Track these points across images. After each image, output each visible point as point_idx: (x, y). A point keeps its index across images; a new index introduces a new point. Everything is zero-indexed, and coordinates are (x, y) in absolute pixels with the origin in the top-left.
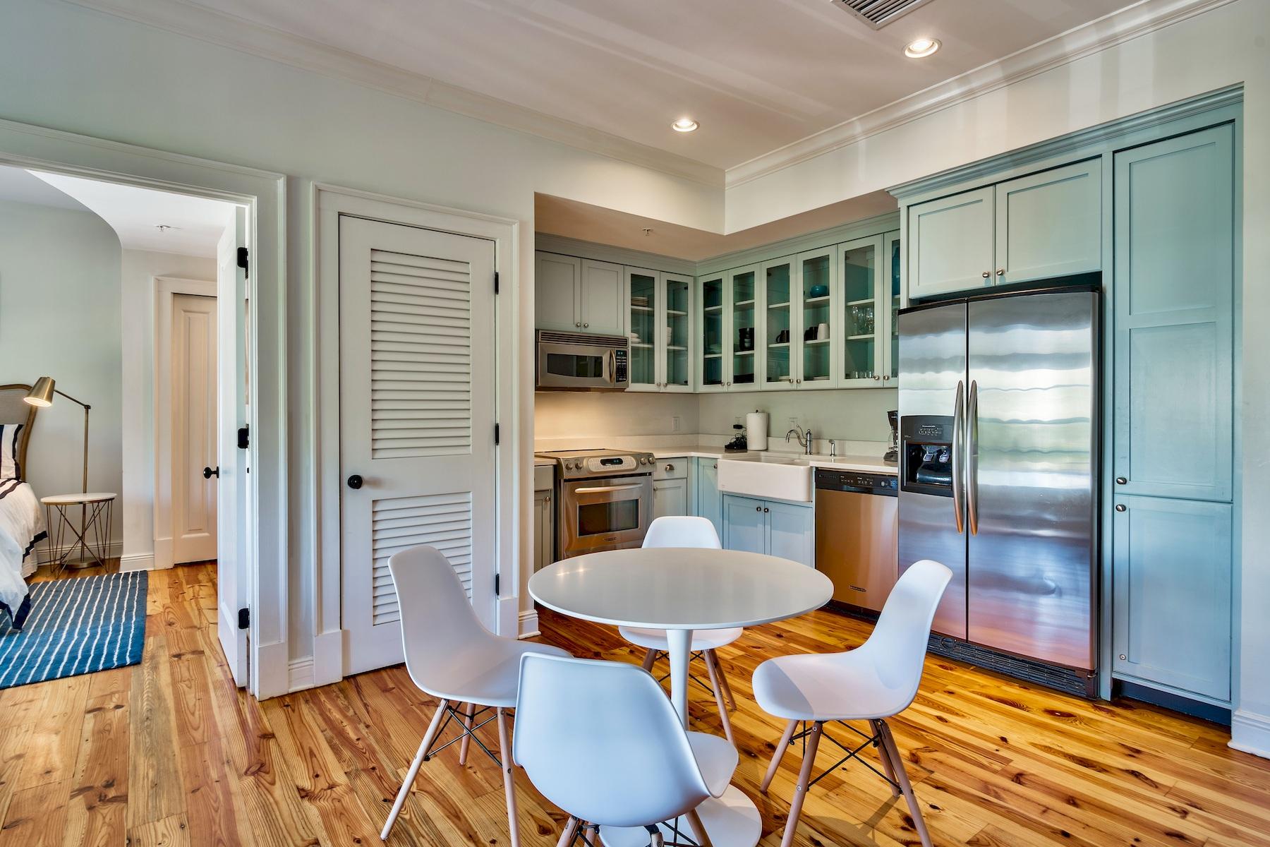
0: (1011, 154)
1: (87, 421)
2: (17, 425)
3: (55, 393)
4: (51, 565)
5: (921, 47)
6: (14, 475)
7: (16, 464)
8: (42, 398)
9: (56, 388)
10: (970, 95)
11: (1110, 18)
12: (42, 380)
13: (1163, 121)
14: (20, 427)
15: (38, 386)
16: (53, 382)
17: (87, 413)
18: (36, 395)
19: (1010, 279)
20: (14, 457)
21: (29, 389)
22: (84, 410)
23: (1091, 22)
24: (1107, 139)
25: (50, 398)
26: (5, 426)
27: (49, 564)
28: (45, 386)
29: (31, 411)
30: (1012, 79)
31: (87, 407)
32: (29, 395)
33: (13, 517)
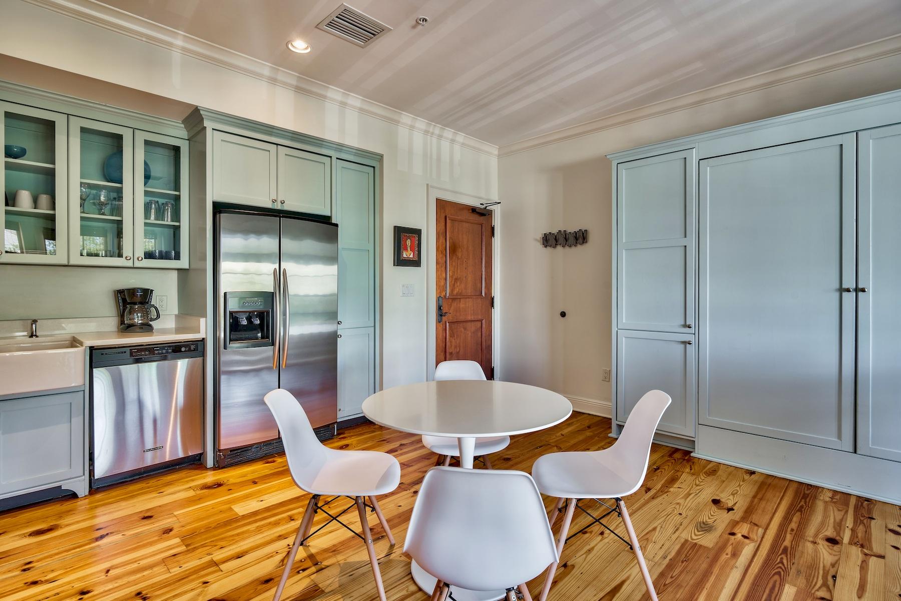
0: (294, 133)
5: (300, 46)
10: (273, 81)
11: (349, 94)
13: (356, 155)
19: (287, 207)
23: (342, 91)
24: (335, 150)
30: (299, 90)
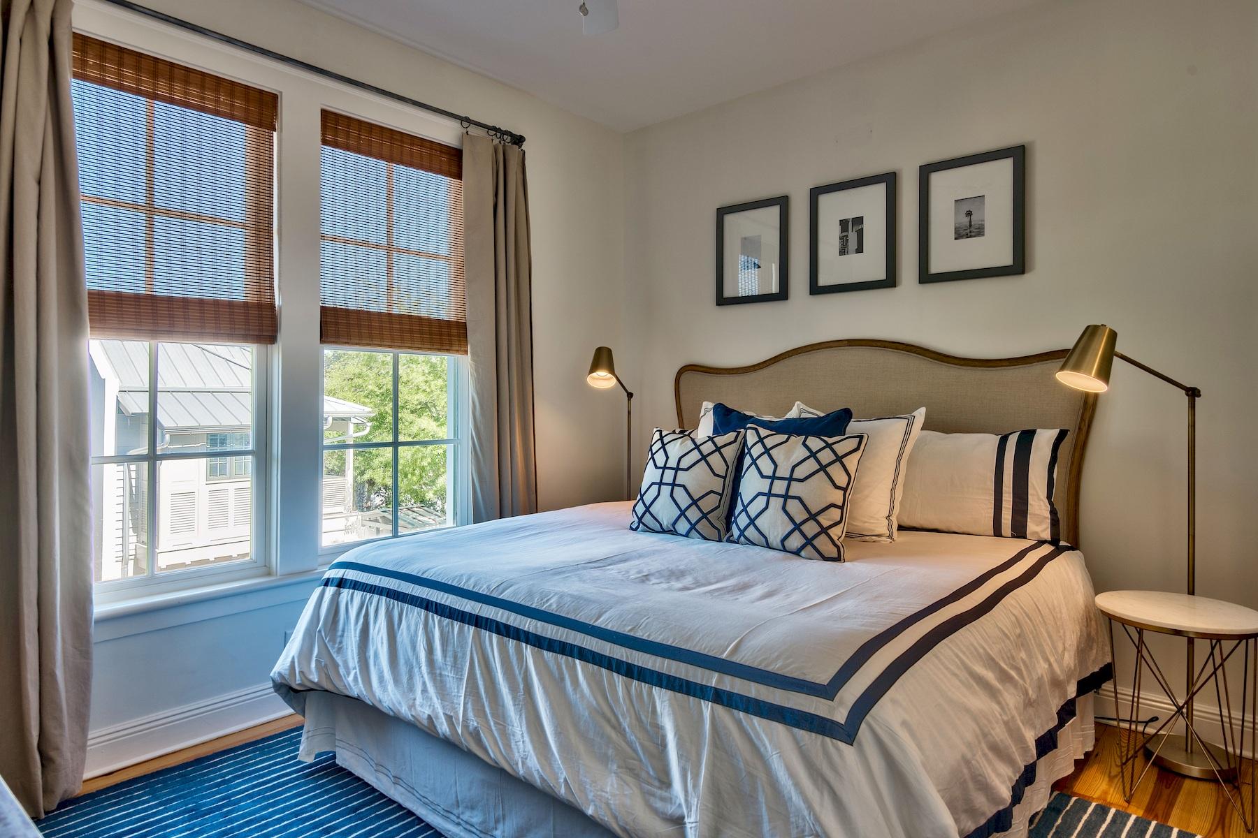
1: (1192, 426)
2: (1058, 431)
3: (1115, 358)
4: (1130, 730)
6: (1047, 535)
7: (1053, 512)
8: (1090, 374)
9: (1118, 349)
12: (1091, 332)
14: (1062, 435)
15: (1081, 345)
16: (1113, 336)
17: (1192, 406)
18: (1077, 367)
20: (1049, 497)
21: (1062, 357)
22: (1184, 399)
25: (1105, 373)
26: (1038, 431)
27: (1126, 726)
28: (1094, 345)
29: (1086, 402)
31: (1193, 393)
32: (1062, 368)
33: (1043, 620)
